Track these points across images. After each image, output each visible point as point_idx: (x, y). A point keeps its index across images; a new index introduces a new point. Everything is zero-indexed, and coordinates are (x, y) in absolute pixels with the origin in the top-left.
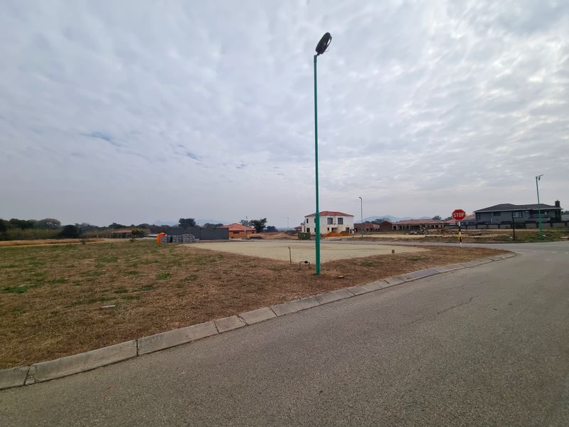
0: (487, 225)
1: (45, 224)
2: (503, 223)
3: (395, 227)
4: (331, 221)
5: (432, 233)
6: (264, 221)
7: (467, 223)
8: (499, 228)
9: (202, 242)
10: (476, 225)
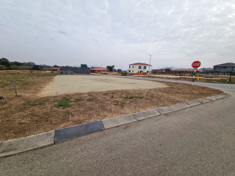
0: (218, 73)
1: (29, 64)
2: (227, 72)
3: (172, 72)
4: (140, 67)
5: (187, 76)
6: (113, 66)
7: (208, 71)
8: (224, 75)
9: (77, 75)
10: (213, 73)
